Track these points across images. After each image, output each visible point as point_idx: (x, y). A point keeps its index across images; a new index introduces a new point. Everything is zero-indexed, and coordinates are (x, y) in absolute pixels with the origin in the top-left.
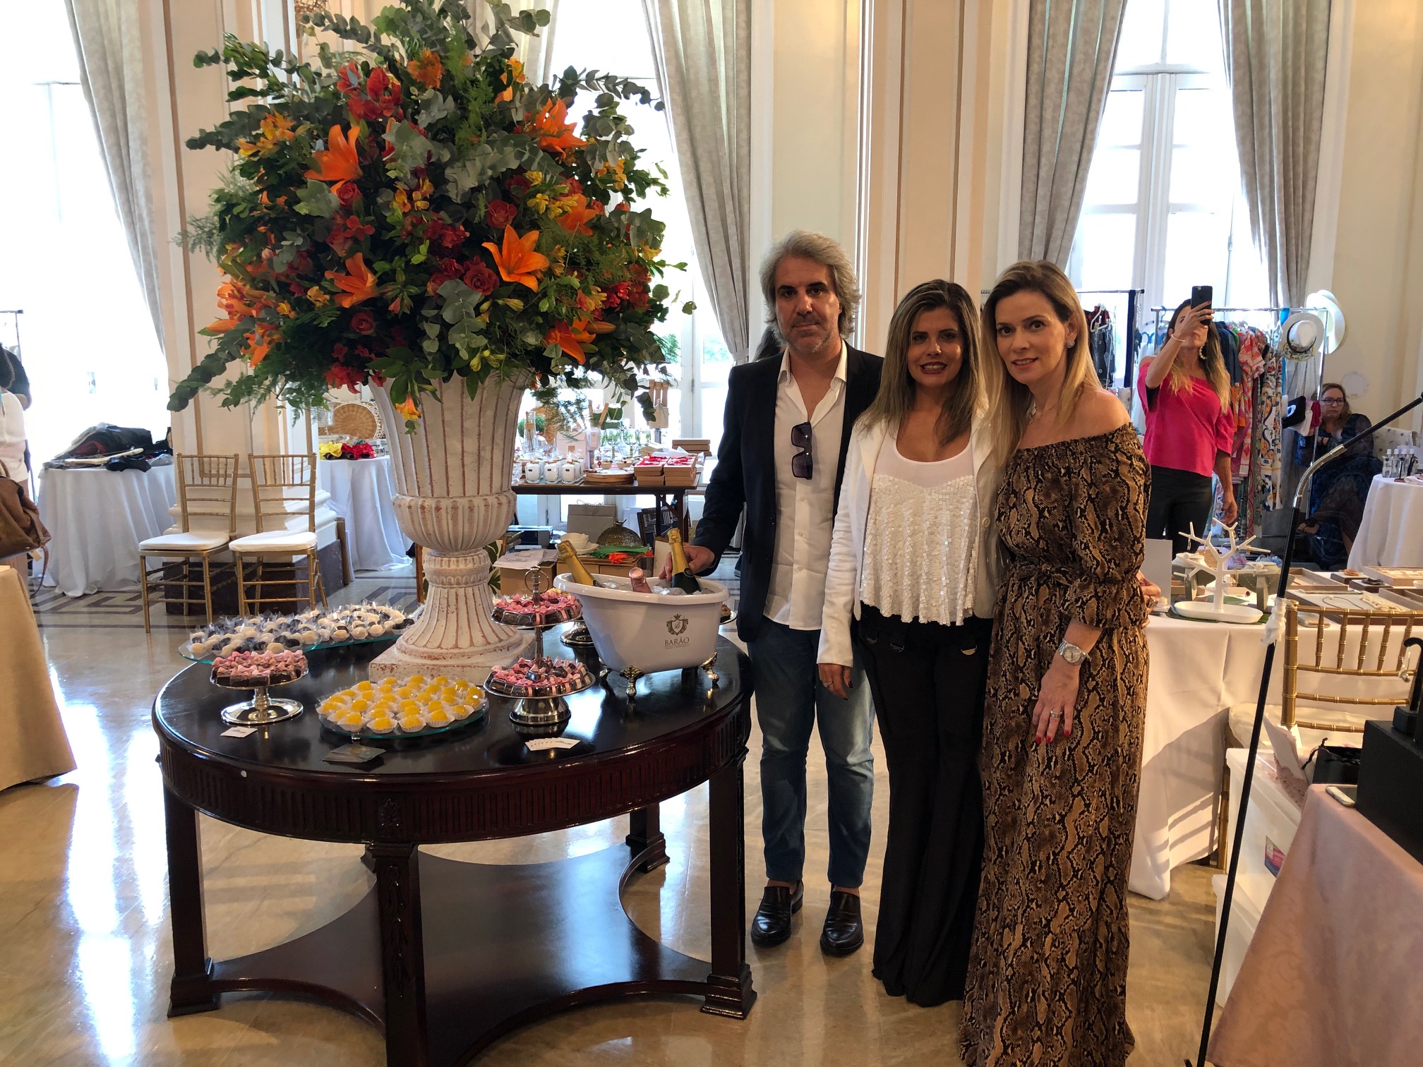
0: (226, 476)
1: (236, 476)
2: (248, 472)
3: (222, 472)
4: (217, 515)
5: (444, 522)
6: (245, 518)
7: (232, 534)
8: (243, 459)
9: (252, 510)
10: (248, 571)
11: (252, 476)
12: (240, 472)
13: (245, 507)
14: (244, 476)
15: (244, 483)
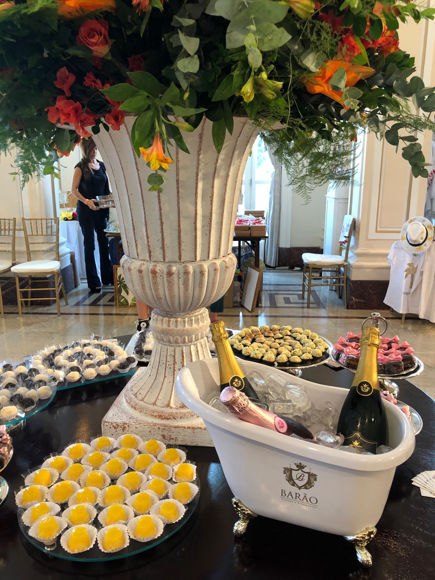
0: (9, 230)
1: (15, 230)
2: (22, 228)
3: (7, 227)
4: (5, 251)
5: (176, 287)
6: (20, 252)
7: (14, 262)
8: (19, 221)
9: (24, 248)
10: (22, 283)
11: (25, 230)
12: (17, 228)
13: (21, 247)
14: (20, 230)
15: (20, 234)
